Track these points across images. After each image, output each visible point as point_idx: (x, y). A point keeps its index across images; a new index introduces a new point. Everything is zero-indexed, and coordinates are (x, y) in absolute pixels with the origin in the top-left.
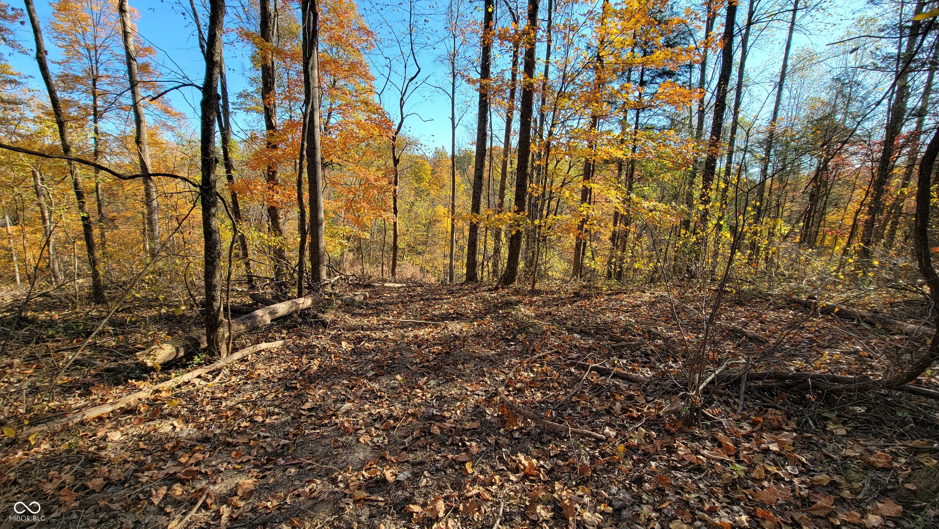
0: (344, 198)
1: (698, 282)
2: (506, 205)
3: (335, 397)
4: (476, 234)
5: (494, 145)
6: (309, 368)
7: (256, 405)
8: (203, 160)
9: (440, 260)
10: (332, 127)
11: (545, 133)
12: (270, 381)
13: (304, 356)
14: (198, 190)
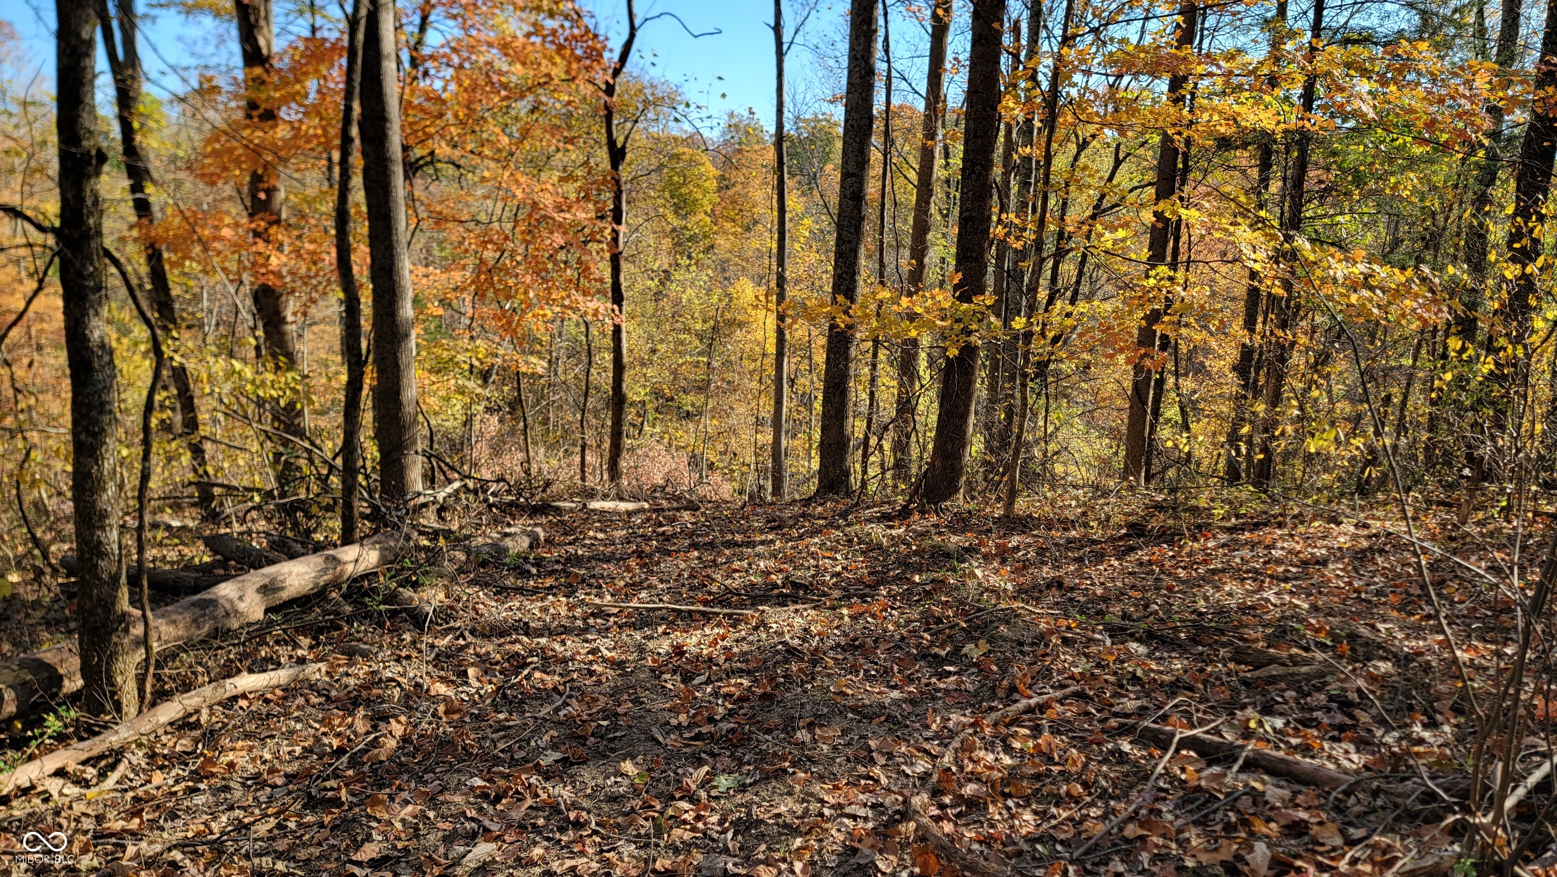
0: (471, 261)
1: (1502, 490)
2: (932, 274)
3: (447, 826)
4: (847, 359)
5: (896, 101)
6: (375, 743)
7: (221, 852)
8: (64, 157)
9: (746, 435)
10: (432, 57)
11: (1045, 68)
12: (264, 784)
13: (361, 712)
14: (51, 240)
